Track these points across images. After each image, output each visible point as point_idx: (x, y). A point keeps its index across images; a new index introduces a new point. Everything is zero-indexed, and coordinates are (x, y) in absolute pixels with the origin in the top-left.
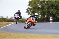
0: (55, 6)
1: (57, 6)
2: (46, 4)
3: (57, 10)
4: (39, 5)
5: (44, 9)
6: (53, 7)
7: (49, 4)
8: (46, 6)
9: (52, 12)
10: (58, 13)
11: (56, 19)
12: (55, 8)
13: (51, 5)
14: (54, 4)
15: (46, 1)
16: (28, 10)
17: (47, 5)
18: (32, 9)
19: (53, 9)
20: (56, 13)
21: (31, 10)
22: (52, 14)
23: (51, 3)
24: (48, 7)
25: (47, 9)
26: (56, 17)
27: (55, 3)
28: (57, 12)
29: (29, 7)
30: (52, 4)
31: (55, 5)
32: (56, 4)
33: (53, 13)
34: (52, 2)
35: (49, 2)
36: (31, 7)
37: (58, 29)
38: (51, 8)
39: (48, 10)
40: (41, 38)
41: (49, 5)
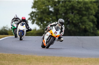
0: (76, 10)
1: (81, 9)
2: (62, 6)
3: (81, 16)
4: (50, 6)
5: (59, 14)
6: (73, 11)
7: (67, 6)
8: (63, 10)
9: (72, 19)
10: (82, 21)
11: (78, 30)
12: (78, 13)
13: (71, 7)
14: (76, 6)
15: (62, 2)
16: (32, 15)
17: (65, 7)
18: (39, 13)
19: (75, 14)
20: (79, 21)
21: (37, 16)
22: (72, 22)
23: (70, 4)
24: (65, 11)
25: (63, 14)
26: (79, 28)
27: (78, 5)
28: (81, 18)
29: (34, 10)
30: (72, 5)
31: (78, 8)
32: (80, 5)
33: (74, 22)
34: (72, 2)
35: (67, 2)
36: (36, 11)
37: (83, 47)
38: (70, 13)
39: (66, 17)
40: (53, 62)
41: (68, 8)
